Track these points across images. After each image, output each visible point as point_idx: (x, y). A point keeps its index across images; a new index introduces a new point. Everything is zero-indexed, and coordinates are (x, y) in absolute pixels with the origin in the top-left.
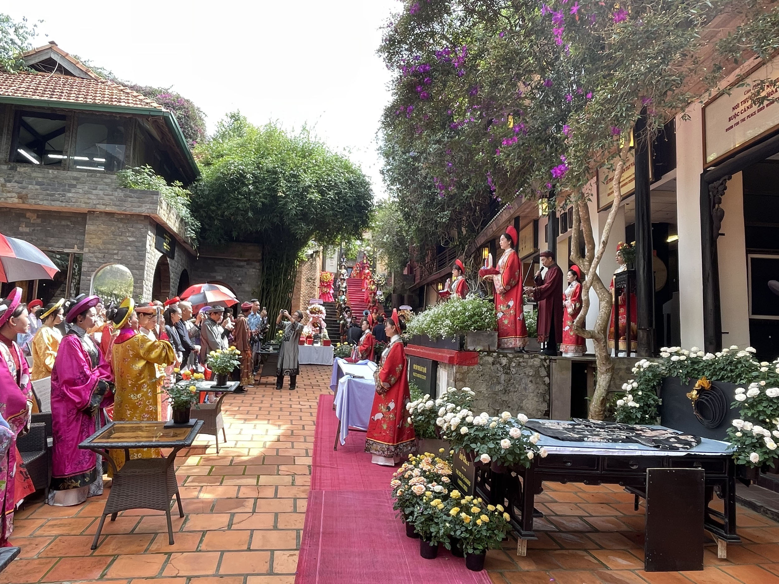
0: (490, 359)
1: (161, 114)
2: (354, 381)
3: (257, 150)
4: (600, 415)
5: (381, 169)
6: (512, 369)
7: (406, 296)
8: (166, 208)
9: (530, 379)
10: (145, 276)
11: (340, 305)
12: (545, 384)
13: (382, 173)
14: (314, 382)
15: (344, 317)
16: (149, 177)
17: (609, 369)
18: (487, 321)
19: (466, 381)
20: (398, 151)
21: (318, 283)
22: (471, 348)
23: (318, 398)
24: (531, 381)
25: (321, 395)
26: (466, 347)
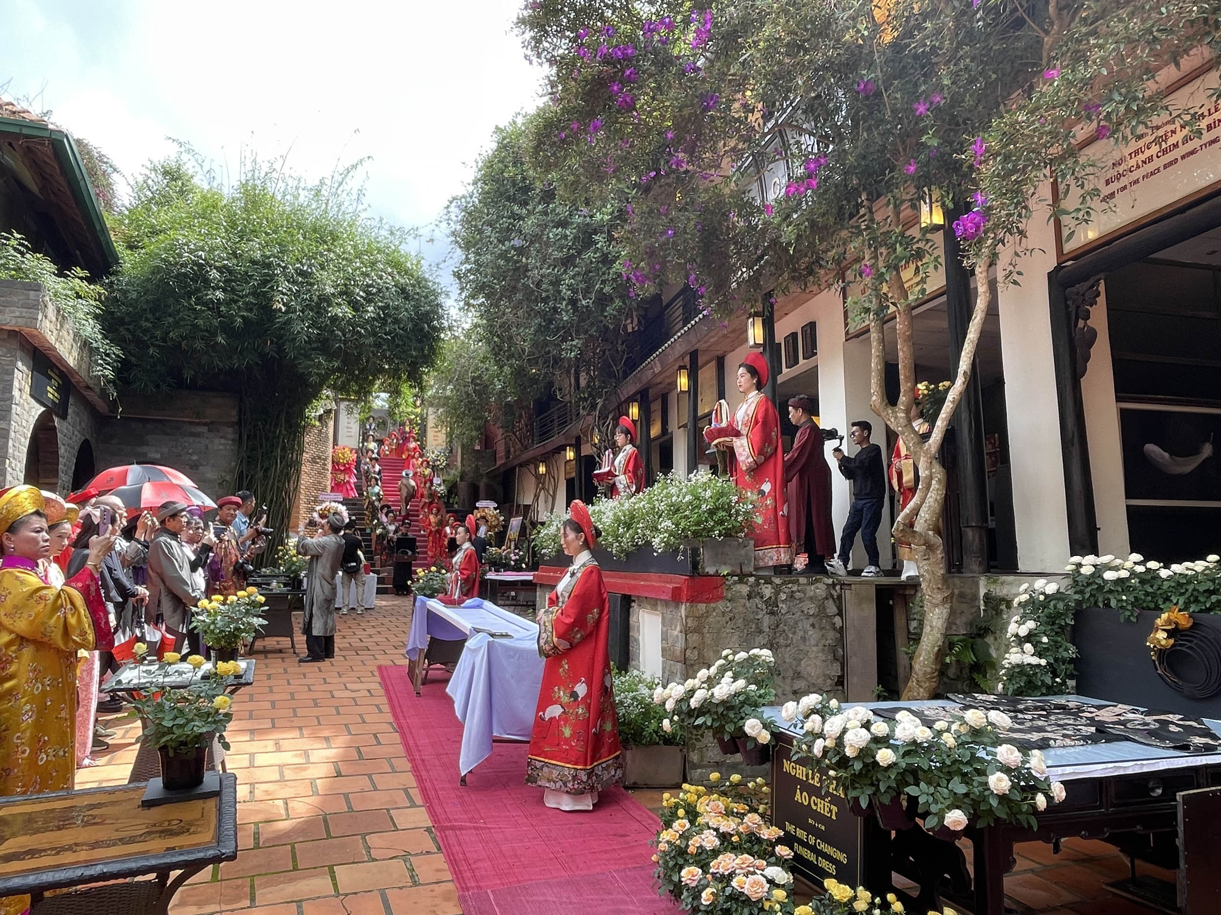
0: (745, 589)
1: (47, 134)
2: (500, 645)
3: (233, 224)
4: (933, 678)
5: (456, 270)
6: (780, 605)
7: (482, 485)
8: (54, 319)
9: (811, 620)
10: (10, 451)
11: (371, 503)
12: (835, 629)
13: (457, 275)
14: (355, 642)
15: (380, 523)
16: (19, 256)
17: (946, 597)
18: (740, 519)
19: (705, 631)
20: (490, 237)
21: (329, 467)
22: (711, 570)
23: (376, 674)
24: (813, 625)
25: (380, 668)
26: (703, 568)
